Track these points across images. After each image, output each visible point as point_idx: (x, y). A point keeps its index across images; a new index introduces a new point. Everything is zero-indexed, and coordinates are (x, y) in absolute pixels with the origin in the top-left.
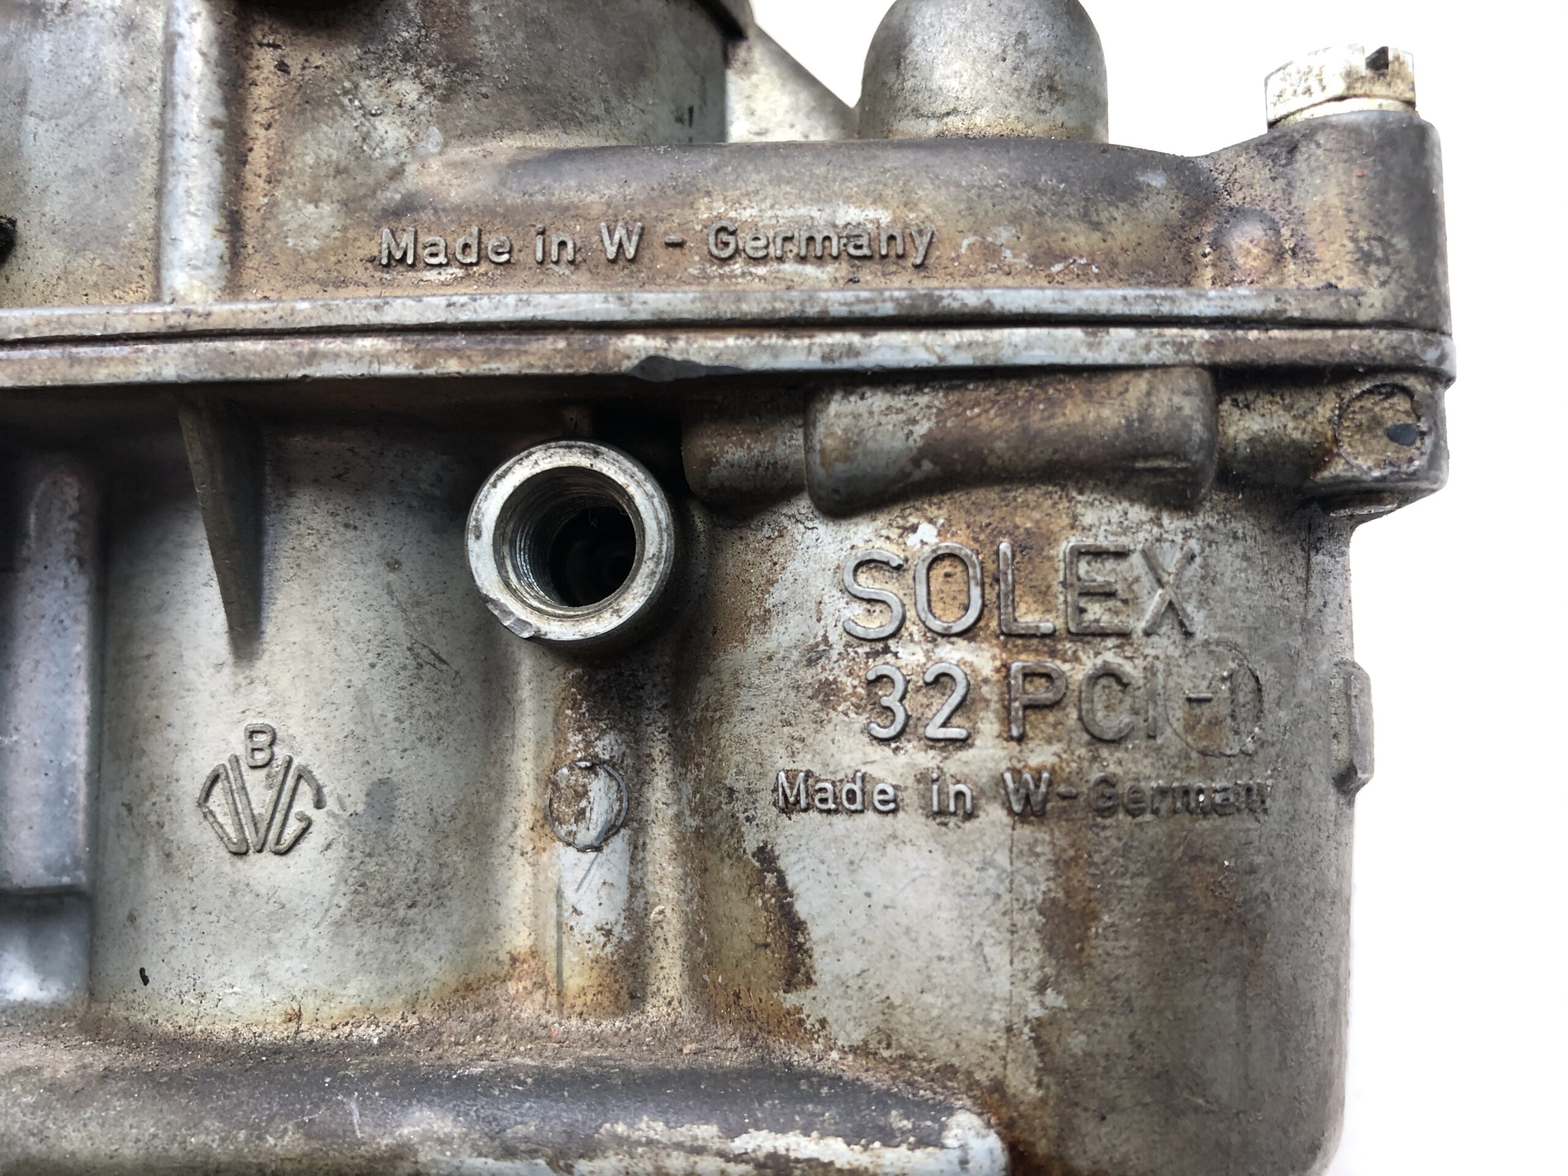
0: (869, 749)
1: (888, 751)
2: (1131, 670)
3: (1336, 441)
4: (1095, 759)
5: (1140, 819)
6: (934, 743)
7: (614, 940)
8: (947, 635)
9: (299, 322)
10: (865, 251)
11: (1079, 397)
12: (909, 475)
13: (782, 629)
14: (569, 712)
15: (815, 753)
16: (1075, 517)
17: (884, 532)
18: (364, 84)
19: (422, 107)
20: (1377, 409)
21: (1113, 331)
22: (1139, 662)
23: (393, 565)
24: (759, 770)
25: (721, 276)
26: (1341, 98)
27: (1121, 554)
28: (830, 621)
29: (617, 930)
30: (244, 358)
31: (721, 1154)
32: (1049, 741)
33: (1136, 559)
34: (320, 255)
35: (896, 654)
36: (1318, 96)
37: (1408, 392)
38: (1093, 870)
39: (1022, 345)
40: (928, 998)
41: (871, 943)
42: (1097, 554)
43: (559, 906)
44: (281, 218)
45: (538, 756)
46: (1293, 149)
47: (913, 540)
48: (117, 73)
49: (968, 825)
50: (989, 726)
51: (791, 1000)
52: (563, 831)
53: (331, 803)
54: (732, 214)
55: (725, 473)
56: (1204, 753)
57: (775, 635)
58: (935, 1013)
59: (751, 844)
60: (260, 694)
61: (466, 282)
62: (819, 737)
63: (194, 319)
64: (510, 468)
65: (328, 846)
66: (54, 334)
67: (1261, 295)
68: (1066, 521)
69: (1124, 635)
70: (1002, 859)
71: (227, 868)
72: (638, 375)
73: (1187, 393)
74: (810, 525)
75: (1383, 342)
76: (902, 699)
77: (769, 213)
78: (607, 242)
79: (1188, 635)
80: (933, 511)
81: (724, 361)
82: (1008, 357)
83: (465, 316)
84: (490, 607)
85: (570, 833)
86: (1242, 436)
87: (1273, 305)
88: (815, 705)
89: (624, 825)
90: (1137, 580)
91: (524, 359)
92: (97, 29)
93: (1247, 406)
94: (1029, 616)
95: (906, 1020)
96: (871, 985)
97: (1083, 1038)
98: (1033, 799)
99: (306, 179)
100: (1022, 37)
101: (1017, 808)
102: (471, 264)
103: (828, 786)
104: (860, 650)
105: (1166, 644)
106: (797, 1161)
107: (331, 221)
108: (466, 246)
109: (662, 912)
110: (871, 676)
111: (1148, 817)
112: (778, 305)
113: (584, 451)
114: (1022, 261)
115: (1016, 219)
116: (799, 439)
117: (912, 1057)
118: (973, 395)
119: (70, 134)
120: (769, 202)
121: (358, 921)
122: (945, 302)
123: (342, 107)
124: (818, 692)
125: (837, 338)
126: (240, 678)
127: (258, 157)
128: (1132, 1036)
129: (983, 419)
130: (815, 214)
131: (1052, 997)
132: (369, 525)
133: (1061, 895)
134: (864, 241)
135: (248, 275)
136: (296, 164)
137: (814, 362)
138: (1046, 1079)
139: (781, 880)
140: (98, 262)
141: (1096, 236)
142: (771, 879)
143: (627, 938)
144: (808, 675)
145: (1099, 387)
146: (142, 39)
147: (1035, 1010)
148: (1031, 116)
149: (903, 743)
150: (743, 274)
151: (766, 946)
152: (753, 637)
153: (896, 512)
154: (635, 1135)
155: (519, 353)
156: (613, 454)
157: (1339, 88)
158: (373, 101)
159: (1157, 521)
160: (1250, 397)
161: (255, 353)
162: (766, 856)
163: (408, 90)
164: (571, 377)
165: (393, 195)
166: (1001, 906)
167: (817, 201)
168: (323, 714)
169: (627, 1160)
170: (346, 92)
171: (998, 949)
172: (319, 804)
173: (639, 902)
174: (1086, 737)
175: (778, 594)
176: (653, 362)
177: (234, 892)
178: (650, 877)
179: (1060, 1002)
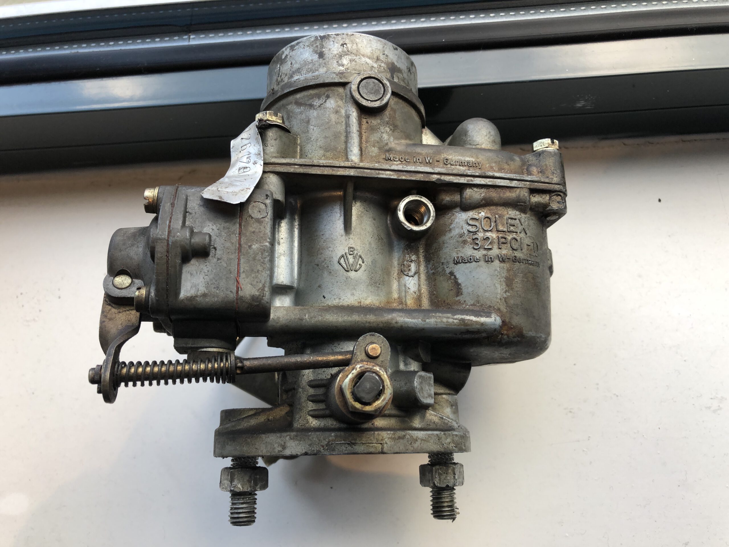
0: (473, 251)
1: (477, 251)
2: (518, 239)
3: (549, 203)
4: (513, 253)
5: (520, 264)
6: (485, 249)
7: (416, 294)
8: (487, 231)
9: (376, 167)
10: (471, 165)
11: (508, 192)
12: (480, 203)
13: (454, 232)
14: (406, 251)
15: (462, 253)
16: (508, 212)
17: (475, 214)
18: (381, 127)
19: (390, 133)
20: (556, 198)
21: (514, 181)
22: (519, 237)
23: (374, 219)
24: (450, 258)
25: (446, 167)
26: (547, 147)
27: (515, 219)
28: (465, 229)
29: (417, 292)
30: (366, 173)
31: (452, 318)
32: (505, 249)
33: (518, 220)
34: (375, 157)
35: (478, 234)
36: (543, 147)
37: (560, 195)
38: (513, 272)
39: (500, 182)
40: (486, 294)
41: (474, 285)
42: (512, 219)
43: (405, 288)
44: (368, 149)
45: (399, 260)
46: (540, 155)
47: (480, 215)
48: (334, 120)
49: (492, 263)
50: (495, 246)
51: (458, 298)
52: (406, 273)
53: (365, 263)
54: (448, 157)
55: (445, 202)
56: (530, 254)
57: (452, 233)
58: (487, 297)
59: (448, 271)
60: (351, 241)
61: (401, 164)
62: (463, 250)
63: (356, 165)
64: (405, 199)
65: (365, 271)
66: (330, 165)
67: (537, 177)
68: (506, 213)
69: (516, 232)
70: (498, 269)
71: (345, 274)
72: (435, 181)
73: (526, 192)
74: (459, 213)
75: (557, 187)
76: (480, 242)
77: (454, 157)
78: (427, 160)
79: (526, 234)
80: (484, 210)
81: (450, 180)
82: (497, 184)
83: (406, 169)
84: (402, 224)
85: (407, 273)
86: (534, 201)
87: (539, 179)
88: (462, 244)
89: (417, 273)
90: (518, 224)
91: (416, 177)
92: (329, 111)
93: (534, 196)
94: (501, 228)
95: (482, 298)
96: (475, 292)
97: (513, 301)
98: (503, 259)
99: (372, 143)
100: (490, 132)
101: (501, 260)
102: (403, 161)
103: (466, 258)
104: (471, 234)
105: (523, 235)
106: (466, 319)
107: (377, 151)
108: (402, 158)
109: (424, 291)
110: (474, 238)
111: (522, 264)
112: (459, 172)
113: (419, 197)
114: (497, 169)
115: (495, 162)
116: (459, 196)
117: (483, 305)
118: (491, 190)
119: (323, 130)
120: (454, 156)
121: (371, 285)
122: (487, 174)
123: (377, 130)
124: (463, 242)
125: (469, 178)
126: (347, 238)
127: (364, 137)
128: (521, 302)
129: (493, 194)
130: (462, 158)
131: (507, 294)
132: (370, 211)
133: (508, 276)
134: (471, 163)
135: (363, 159)
136: (371, 140)
137: (465, 182)
138: (507, 308)
139: (455, 277)
140: (332, 154)
141: (508, 166)
142: (453, 277)
143: (418, 294)
144: (461, 239)
145: (512, 190)
146: (340, 114)
147: (505, 296)
148: (492, 147)
149: (480, 250)
150: (450, 167)
151: (452, 290)
152: (447, 234)
153: (477, 210)
154: (437, 315)
155: (415, 177)
156: (424, 198)
157: (547, 145)
158: (383, 131)
159: (520, 215)
160: (535, 195)
161: (368, 172)
162: (452, 273)
163: (388, 129)
164: (424, 181)
165: (387, 148)
166: (498, 278)
167: (462, 156)
168: (363, 246)
169: (435, 319)
170: (378, 128)
171: (498, 285)
172: (363, 263)
173: (420, 288)
174: (511, 249)
175: (452, 226)
176: (439, 180)
177: (347, 278)
178: (421, 284)
179: (509, 294)
